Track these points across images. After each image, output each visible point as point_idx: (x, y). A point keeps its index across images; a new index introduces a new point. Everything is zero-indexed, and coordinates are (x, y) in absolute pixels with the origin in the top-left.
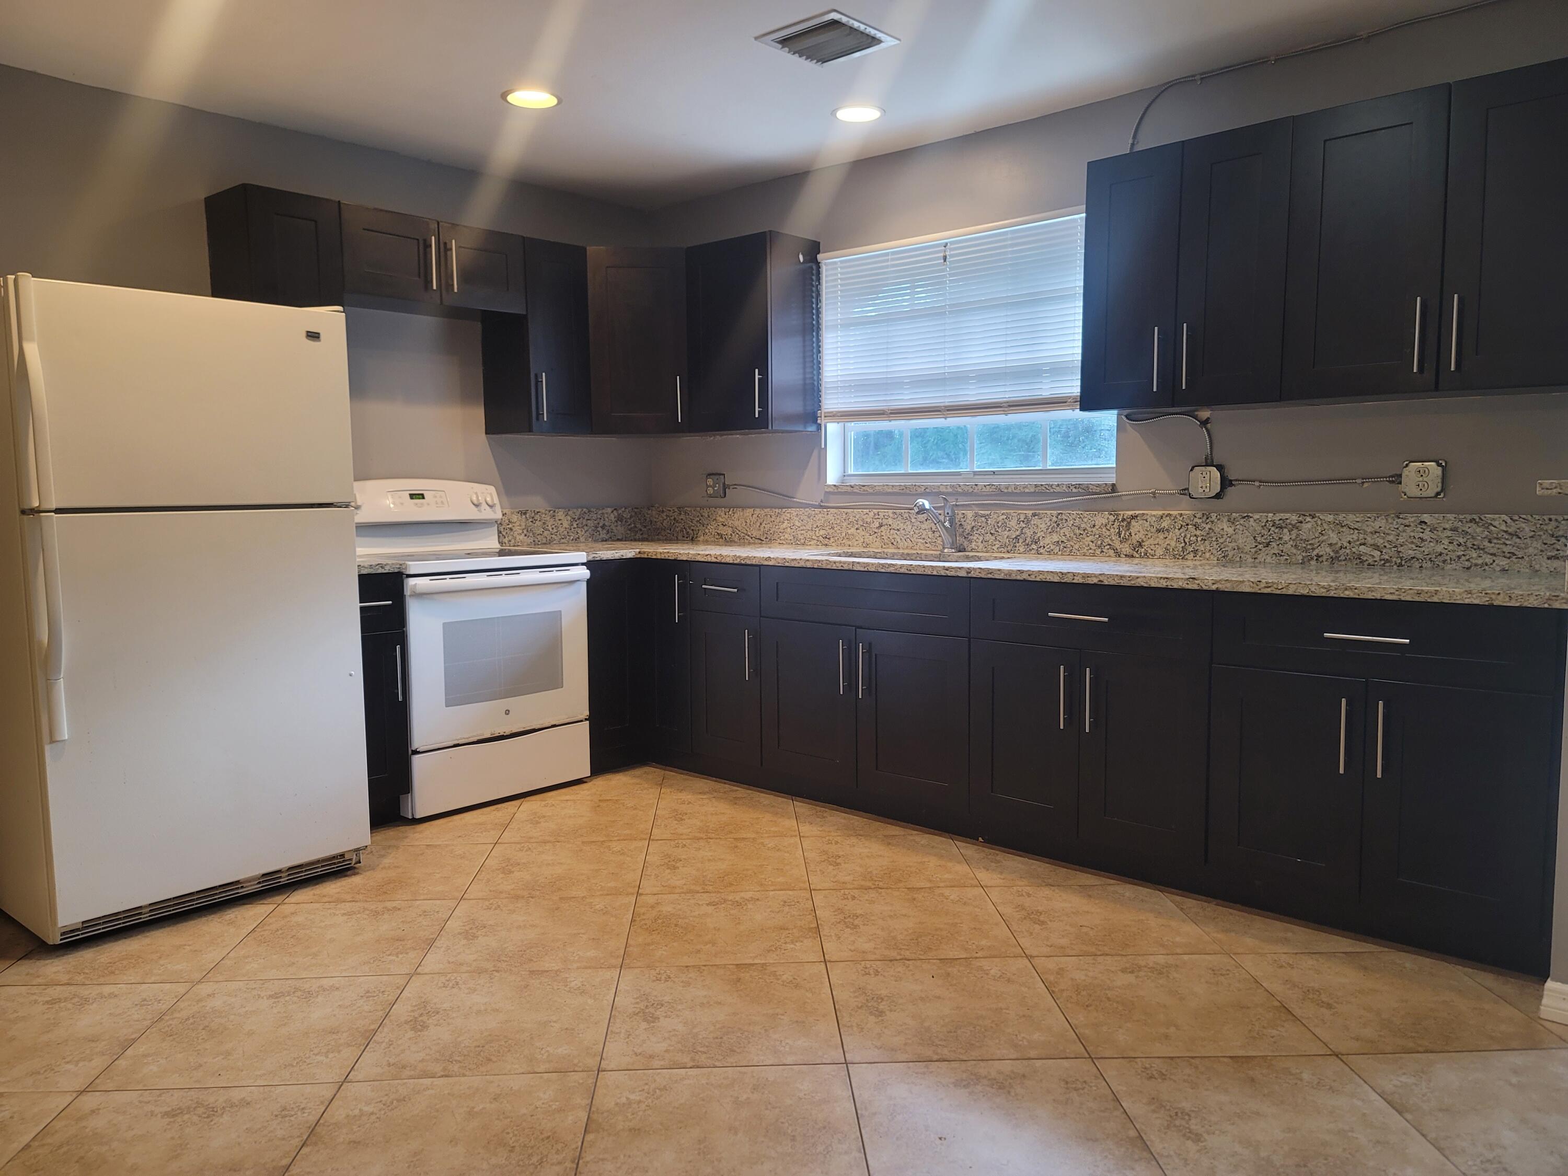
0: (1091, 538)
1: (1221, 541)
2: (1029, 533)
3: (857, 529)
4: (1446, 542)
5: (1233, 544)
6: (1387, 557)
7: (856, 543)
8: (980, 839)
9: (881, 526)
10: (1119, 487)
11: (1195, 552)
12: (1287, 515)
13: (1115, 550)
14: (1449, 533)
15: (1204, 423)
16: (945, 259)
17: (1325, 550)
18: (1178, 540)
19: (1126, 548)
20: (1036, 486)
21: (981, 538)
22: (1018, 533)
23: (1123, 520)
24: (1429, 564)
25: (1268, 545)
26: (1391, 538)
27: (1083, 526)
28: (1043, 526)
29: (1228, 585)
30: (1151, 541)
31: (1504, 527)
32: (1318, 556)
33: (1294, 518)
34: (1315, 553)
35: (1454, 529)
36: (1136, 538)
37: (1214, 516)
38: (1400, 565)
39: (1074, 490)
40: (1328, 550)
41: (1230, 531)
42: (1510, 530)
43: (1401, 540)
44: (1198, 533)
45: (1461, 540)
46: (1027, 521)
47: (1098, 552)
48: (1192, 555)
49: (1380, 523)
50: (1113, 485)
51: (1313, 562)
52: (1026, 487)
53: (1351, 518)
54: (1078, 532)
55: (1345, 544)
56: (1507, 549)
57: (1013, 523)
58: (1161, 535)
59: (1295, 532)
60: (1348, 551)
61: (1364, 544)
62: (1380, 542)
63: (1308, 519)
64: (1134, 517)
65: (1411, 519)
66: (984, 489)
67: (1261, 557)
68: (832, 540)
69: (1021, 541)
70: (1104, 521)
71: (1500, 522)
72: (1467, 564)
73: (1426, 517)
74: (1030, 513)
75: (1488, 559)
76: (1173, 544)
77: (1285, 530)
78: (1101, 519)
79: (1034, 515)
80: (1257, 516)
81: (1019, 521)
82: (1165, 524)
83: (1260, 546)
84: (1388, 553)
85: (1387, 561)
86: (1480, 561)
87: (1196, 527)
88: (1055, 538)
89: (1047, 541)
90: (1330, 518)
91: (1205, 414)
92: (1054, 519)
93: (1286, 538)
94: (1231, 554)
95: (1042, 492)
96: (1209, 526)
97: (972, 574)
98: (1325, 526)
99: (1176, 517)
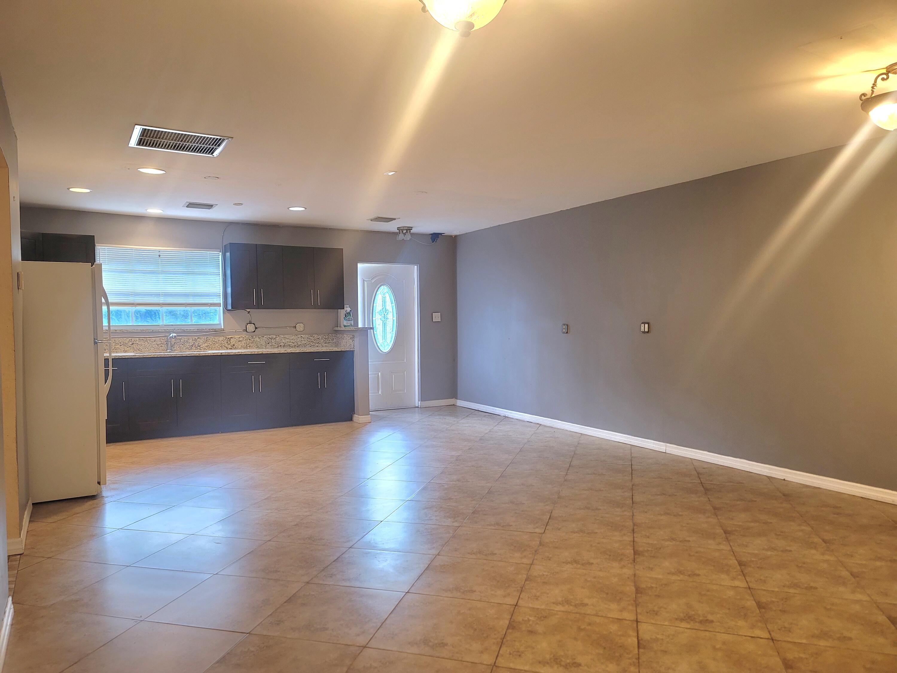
0: (218, 344)
1: (257, 343)
2: (197, 344)
3: (120, 346)
4: (306, 341)
5: (260, 344)
6: (295, 345)
7: (120, 351)
8: (220, 432)
9: (133, 344)
10: (224, 330)
11: (250, 346)
12: (272, 336)
13: (226, 347)
14: (306, 339)
15: (249, 312)
16: (160, 256)
17: (282, 344)
18: (245, 344)
19: (230, 347)
20: (198, 329)
21: (178, 346)
22: (192, 344)
23: (228, 339)
24: (303, 346)
25: (269, 343)
26: (296, 340)
27: (215, 341)
28: (202, 341)
29: (294, 351)
30: (237, 344)
31: (317, 337)
32: (280, 345)
33: (274, 337)
34: (280, 344)
35: (308, 338)
36: (232, 344)
37: (254, 336)
38: (298, 346)
39: (211, 330)
40: (283, 344)
41: (259, 340)
42: (318, 338)
43: (298, 341)
44: (250, 341)
45: (309, 340)
46: (196, 340)
47: (221, 348)
48: (249, 347)
49: (293, 337)
50: (223, 329)
51: (280, 347)
52: (194, 329)
53: (287, 336)
54: (214, 342)
55: (286, 342)
56: (317, 342)
57: (191, 341)
58: (240, 342)
59: (275, 340)
60: (287, 344)
61: (290, 342)
62: (294, 341)
63: (278, 337)
64: (231, 338)
65: (299, 336)
66: (178, 330)
67: (267, 347)
68: (107, 350)
69: (194, 346)
70: (222, 339)
71: (316, 336)
72: (311, 345)
73: (302, 336)
74: (196, 338)
75: (314, 344)
76: (243, 344)
77: (273, 340)
78: (221, 339)
79: (198, 338)
80: (265, 336)
81: (193, 340)
82: (241, 339)
83: (267, 344)
84: (295, 344)
85: (295, 346)
86: (313, 345)
87: (250, 340)
88: (206, 345)
89: (203, 346)
90: (283, 336)
91: (248, 310)
92: (206, 339)
93: (273, 341)
94: (259, 346)
95: (199, 331)
96: (253, 340)
97: (223, 354)
98: (282, 338)
99: (244, 337)
